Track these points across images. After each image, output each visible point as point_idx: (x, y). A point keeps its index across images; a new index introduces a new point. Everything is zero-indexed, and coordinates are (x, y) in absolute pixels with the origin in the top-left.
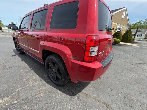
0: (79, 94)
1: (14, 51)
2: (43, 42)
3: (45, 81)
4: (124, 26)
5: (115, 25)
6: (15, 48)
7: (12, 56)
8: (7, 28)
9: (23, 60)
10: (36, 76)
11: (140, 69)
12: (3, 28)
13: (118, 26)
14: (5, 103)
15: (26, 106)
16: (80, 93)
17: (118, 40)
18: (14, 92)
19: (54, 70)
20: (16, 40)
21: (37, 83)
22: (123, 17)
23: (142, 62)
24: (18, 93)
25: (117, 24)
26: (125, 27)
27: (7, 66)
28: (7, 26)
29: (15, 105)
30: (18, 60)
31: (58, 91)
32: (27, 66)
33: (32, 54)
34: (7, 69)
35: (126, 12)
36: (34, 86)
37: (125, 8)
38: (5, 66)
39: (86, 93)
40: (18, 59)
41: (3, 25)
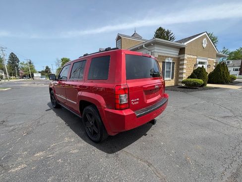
0: (118, 152)
1: (48, 104)
2: (81, 92)
3: (82, 138)
4: (209, 59)
5: (194, 58)
6: (50, 101)
7: (46, 111)
8: (40, 75)
9: (58, 114)
10: (72, 133)
11: (221, 124)
12: (35, 75)
13: (198, 60)
14: (40, 156)
15: (60, 160)
16: (121, 151)
17: (201, 81)
18: (49, 147)
19: (91, 122)
20: (52, 91)
21: (72, 140)
22: (205, 45)
23: (231, 114)
24: (53, 149)
25: (196, 57)
26: (213, 59)
27: (42, 122)
28: (39, 72)
29: (50, 159)
30: (53, 116)
31: (94, 148)
32: (63, 121)
33: (70, 107)
34: (41, 125)
35: (207, 39)
36: (69, 142)
37: (205, 33)
38: (39, 122)
39: (128, 151)
40: (53, 114)
41: (35, 71)
